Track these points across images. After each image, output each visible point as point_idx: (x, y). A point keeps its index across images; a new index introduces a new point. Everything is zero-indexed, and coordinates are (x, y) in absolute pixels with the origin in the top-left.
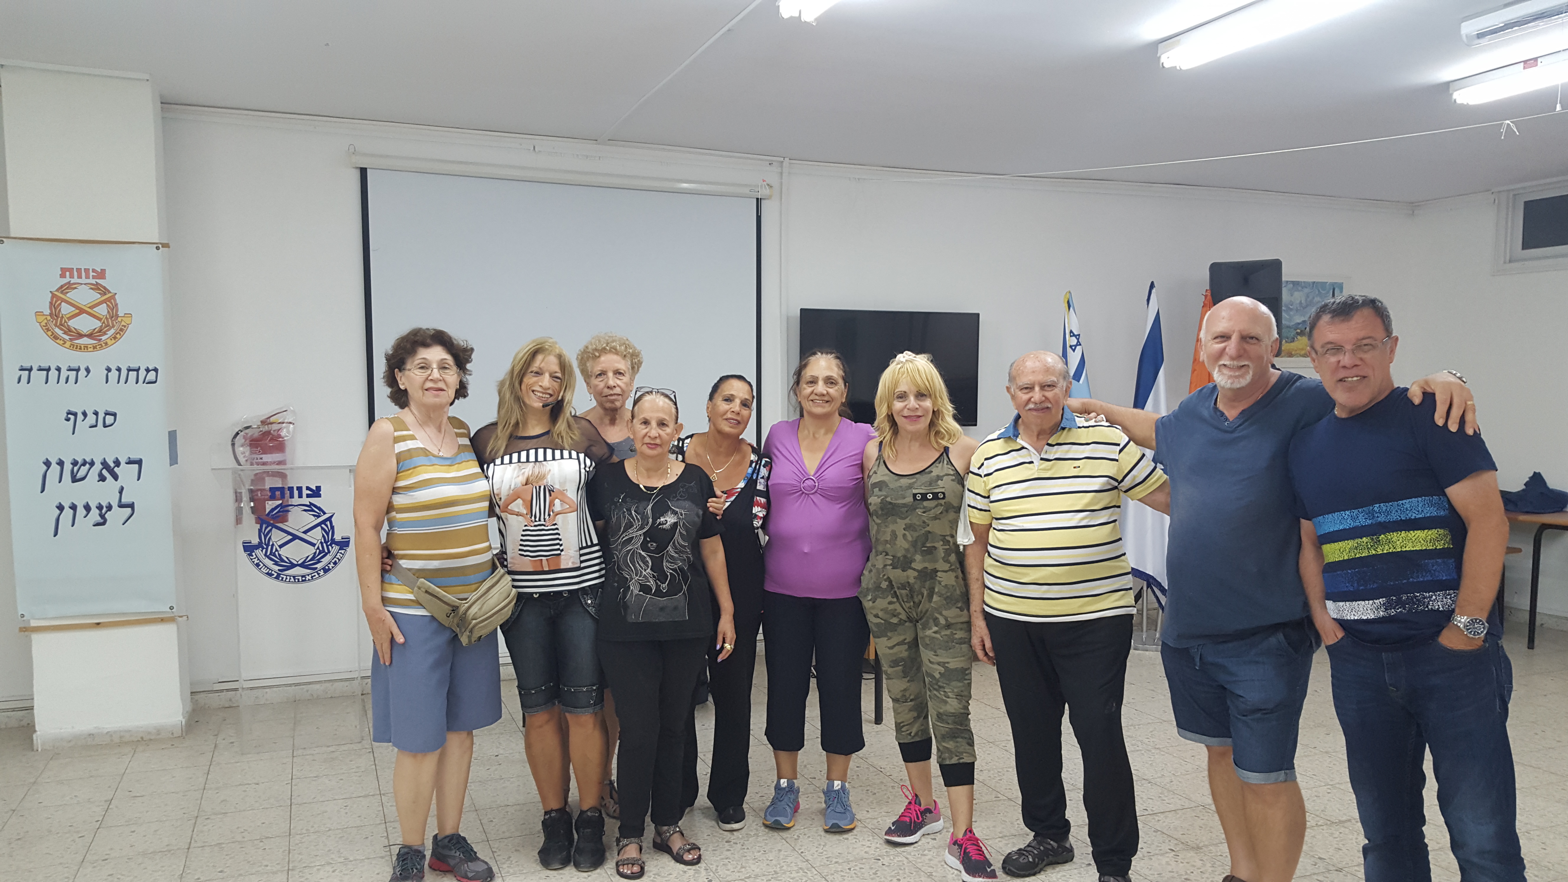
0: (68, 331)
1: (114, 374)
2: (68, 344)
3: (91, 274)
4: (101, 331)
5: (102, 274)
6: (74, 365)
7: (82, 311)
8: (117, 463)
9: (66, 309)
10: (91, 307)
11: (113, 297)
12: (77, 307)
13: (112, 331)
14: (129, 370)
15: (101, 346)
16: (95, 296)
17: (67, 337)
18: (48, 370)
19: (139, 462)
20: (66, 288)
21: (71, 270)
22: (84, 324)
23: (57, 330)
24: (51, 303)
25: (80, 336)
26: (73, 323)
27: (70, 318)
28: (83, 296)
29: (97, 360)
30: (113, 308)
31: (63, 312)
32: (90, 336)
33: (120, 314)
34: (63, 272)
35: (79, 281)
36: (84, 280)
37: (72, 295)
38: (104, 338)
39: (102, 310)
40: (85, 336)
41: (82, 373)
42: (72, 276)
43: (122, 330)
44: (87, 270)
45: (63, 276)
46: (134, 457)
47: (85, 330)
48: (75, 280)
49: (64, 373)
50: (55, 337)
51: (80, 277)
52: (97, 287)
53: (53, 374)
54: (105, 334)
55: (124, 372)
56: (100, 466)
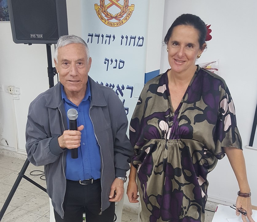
0: (107, 15)
1: (125, 39)
6: (109, 34)
7: (113, 3)
8: (123, 88)
9: (107, 2)
12: (111, 1)
13: (125, 15)
14: (131, 38)
15: (121, 23)
17: (106, 18)
18: (99, 36)
23: (103, 14)
25: (112, 17)
26: (109, 10)
27: (108, 7)
29: (118, 32)
31: (106, 4)
32: (116, 18)
33: (130, 5)
38: (121, 19)
40: (114, 17)
41: (112, 38)
43: (129, 15)
46: (130, 86)
47: (114, 14)
49: (105, 38)
50: (102, 18)
53: (101, 38)
54: (122, 17)
55: (129, 39)
56: (117, 89)
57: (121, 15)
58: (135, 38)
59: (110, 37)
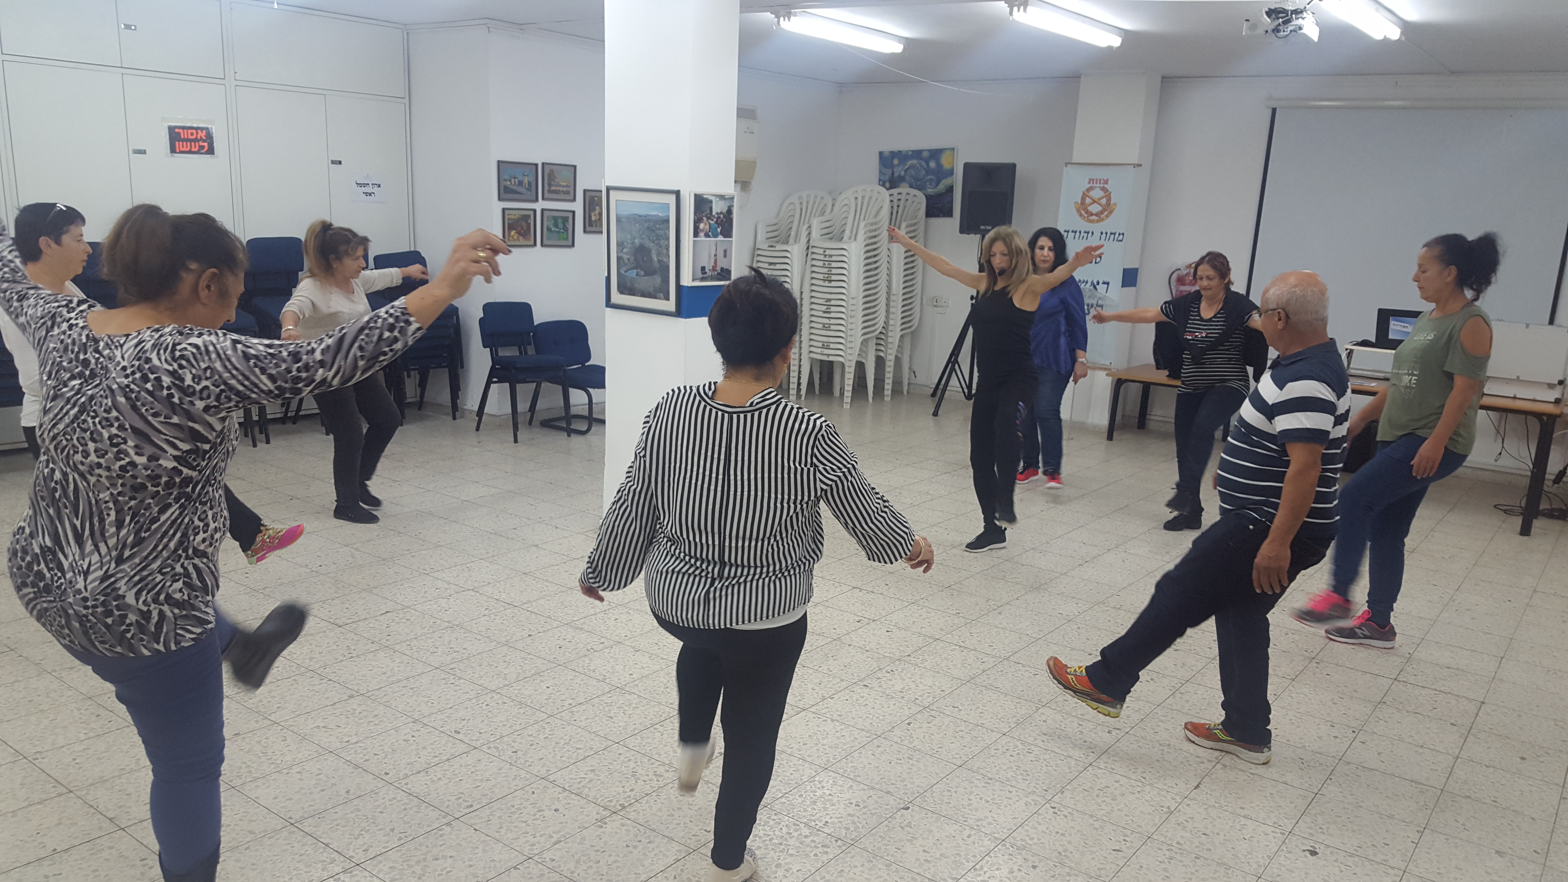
0: (1087, 212)
1: (1104, 235)
2: (1086, 219)
3: (1101, 182)
4: (1102, 212)
5: (1106, 182)
6: (1087, 230)
7: (1094, 202)
8: (1098, 283)
9: (1088, 201)
10: (1100, 199)
11: (1110, 194)
12: (1093, 200)
13: (1106, 213)
14: (1111, 234)
15: (1101, 220)
16: (1102, 194)
17: (1086, 215)
18: (1076, 232)
19: (1108, 284)
20: (1089, 189)
21: (1093, 180)
22: (1095, 208)
25: (1092, 215)
26: (1090, 208)
27: (1089, 205)
29: (1097, 228)
30: (1109, 200)
31: (1086, 202)
32: (1096, 215)
33: (1112, 203)
34: (1090, 180)
37: (1092, 193)
38: (1102, 216)
39: (1104, 201)
40: (1094, 215)
41: (1090, 234)
42: (1093, 183)
43: (1111, 212)
44: (1100, 180)
45: (1089, 183)
46: (1106, 280)
47: (1094, 211)
48: (1095, 185)
49: (1082, 234)
50: (1081, 215)
51: (1097, 183)
52: (1104, 189)
53: (1078, 234)
54: (1103, 214)
55: (1109, 234)
56: (1091, 284)
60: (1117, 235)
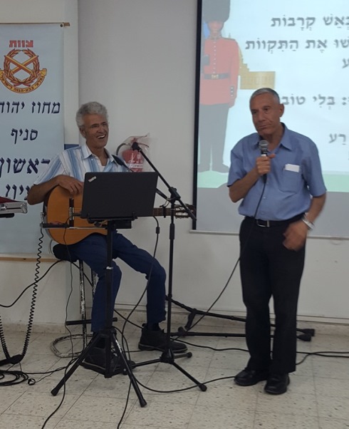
0: (13, 80)
1: (36, 107)
2: (13, 88)
3: (26, 44)
5: (31, 44)
6: (16, 101)
7: (20, 68)
8: (37, 162)
9: (12, 67)
10: (25, 65)
11: (37, 58)
12: (18, 65)
13: (36, 80)
14: (45, 104)
15: (31, 89)
16: (27, 58)
17: (12, 84)
18: (3, 104)
20: (12, 53)
21: (15, 42)
22: (22, 75)
23: (8, 80)
24: (5, 63)
25: (20, 83)
26: (16, 75)
27: (14, 73)
28: (21, 58)
29: (27, 98)
30: (37, 65)
31: (11, 68)
32: (24, 83)
33: (41, 69)
34: (11, 43)
35: (20, 49)
36: (21, 48)
37: (16, 58)
38: (32, 84)
40: (22, 83)
41: (20, 106)
42: (15, 46)
43: (41, 79)
44: (23, 41)
45: (11, 46)
46: (46, 159)
47: (22, 79)
48: (17, 48)
49: (11, 106)
50: (7, 84)
51: (19, 46)
53: (6, 106)
54: (32, 82)
55: (42, 106)
56: (29, 164)
57: (30, 80)
58: (49, 104)
59: (18, 104)
60: (52, 106)
